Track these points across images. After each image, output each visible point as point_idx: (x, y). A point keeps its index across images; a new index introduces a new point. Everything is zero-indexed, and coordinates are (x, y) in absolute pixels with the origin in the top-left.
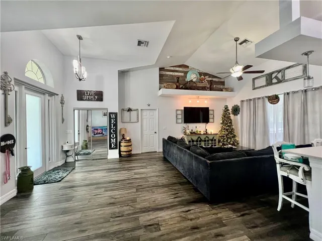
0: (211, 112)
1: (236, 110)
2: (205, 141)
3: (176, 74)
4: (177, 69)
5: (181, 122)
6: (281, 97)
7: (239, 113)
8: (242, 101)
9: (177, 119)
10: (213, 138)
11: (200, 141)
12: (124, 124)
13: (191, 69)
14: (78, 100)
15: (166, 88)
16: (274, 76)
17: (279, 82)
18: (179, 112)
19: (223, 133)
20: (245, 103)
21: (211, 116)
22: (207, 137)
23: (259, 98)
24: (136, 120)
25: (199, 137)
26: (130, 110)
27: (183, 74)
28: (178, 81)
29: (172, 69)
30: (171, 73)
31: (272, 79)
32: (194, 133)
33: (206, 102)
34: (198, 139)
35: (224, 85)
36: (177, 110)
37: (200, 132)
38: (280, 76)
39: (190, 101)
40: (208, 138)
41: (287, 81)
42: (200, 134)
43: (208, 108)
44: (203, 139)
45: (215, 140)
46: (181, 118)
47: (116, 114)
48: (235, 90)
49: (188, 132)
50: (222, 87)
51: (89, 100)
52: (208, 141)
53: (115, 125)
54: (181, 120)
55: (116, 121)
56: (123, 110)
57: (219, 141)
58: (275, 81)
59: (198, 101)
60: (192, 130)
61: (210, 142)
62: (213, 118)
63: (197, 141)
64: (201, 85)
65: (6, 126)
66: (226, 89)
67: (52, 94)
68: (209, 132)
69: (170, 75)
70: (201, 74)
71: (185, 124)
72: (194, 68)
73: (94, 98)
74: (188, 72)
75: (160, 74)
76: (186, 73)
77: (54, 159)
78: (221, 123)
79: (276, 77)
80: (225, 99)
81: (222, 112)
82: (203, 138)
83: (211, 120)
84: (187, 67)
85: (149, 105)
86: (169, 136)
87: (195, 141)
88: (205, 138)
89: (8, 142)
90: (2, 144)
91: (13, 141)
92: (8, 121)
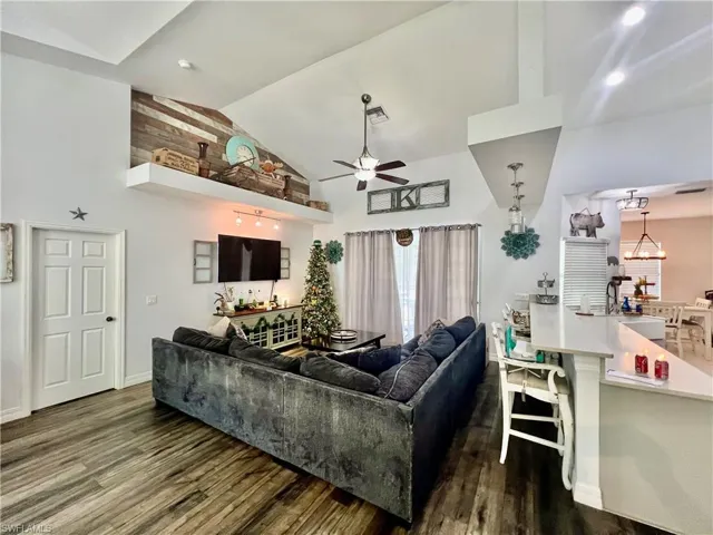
0: (284, 254)
1: (334, 252)
2: (275, 327)
3: (194, 130)
4: (197, 116)
5: (208, 279)
6: (416, 235)
7: (340, 259)
8: (349, 234)
9: (196, 270)
10: (293, 316)
11: (264, 329)
13: (238, 132)
15: (166, 165)
16: (404, 194)
17: (412, 207)
18: (203, 249)
19: (314, 302)
20: (354, 239)
21: (284, 264)
22: (279, 316)
23: (380, 232)
25: (262, 319)
27: (215, 139)
28: (203, 155)
30: (178, 124)
31: (400, 201)
32: (247, 307)
33: (276, 227)
34: (259, 323)
35: (308, 194)
36: (196, 242)
37: (261, 304)
38: (413, 197)
39: (239, 221)
40: (283, 318)
41: (423, 207)
42: (264, 311)
43: (278, 244)
44: (271, 322)
45: (296, 322)
46: (208, 266)
48: (332, 208)
49: (231, 307)
50: (304, 196)
52: (282, 325)
54: (208, 272)
57: (305, 323)
58: (405, 204)
59: (258, 224)
60: (241, 301)
61: (286, 327)
62: (288, 268)
63: (256, 331)
64: (267, 181)
66: (316, 203)
68: (281, 302)
69: (174, 127)
70: (263, 154)
71: (222, 284)
72: (245, 133)
74: (230, 137)
75: (133, 112)
76: (224, 138)
78: (308, 281)
79: (407, 198)
80: (305, 225)
81: (309, 256)
82: (270, 318)
83: (283, 273)
84: (229, 123)
85: (81, 215)
86: (180, 328)
87: (252, 331)
88: (276, 320)
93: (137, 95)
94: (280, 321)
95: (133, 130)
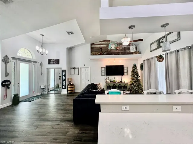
0: (125, 69)
1: (142, 67)
3: (102, 46)
4: (102, 43)
5: (104, 75)
8: (144, 60)
9: (102, 73)
10: (125, 85)
11: (115, 87)
12: (71, 75)
13: (111, 42)
14: (48, 64)
16: (161, 41)
18: (103, 69)
19: (132, 82)
21: (125, 71)
22: (120, 84)
23: (152, 58)
24: (77, 74)
25: (114, 84)
26: (74, 68)
27: (106, 46)
28: (101, 50)
29: (99, 43)
30: (98, 46)
31: (160, 43)
32: (112, 82)
33: (120, 62)
36: (102, 68)
37: (116, 81)
39: (109, 62)
40: (121, 85)
42: (116, 83)
43: (123, 66)
44: (117, 86)
45: (126, 87)
46: (104, 72)
47: (65, 70)
48: (142, 53)
49: (108, 81)
51: (53, 64)
52: (121, 87)
53: (65, 76)
55: (65, 74)
56: (71, 68)
59: (115, 62)
60: (111, 80)
61: (123, 88)
62: (127, 73)
63: (113, 87)
65: (6, 76)
66: (135, 52)
67: (35, 62)
68: (123, 81)
69: (98, 47)
70: (118, 44)
71: (107, 76)
72: (113, 41)
73: (55, 63)
75: (91, 47)
76: (108, 45)
78: (131, 76)
80: (137, 60)
83: (125, 74)
84: (109, 41)
85: (85, 65)
86: (92, 83)
87: (111, 87)
88: (119, 85)
89: (7, 83)
90: (4, 84)
91: (9, 83)
92: (7, 74)
93: (92, 44)
94: (120, 86)
95: (91, 50)
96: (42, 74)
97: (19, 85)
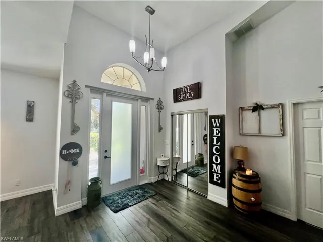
12: (244, 137)
24: (276, 130)
26: (258, 108)
47: (222, 119)
51: (185, 100)
53: (221, 139)
55: (222, 132)
56: (242, 109)
65: (72, 134)
67: (146, 100)
77: (147, 172)
89: (72, 151)
90: (64, 152)
91: (78, 150)
92: (75, 129)
96: (160, 129)
97: (106, 154)
